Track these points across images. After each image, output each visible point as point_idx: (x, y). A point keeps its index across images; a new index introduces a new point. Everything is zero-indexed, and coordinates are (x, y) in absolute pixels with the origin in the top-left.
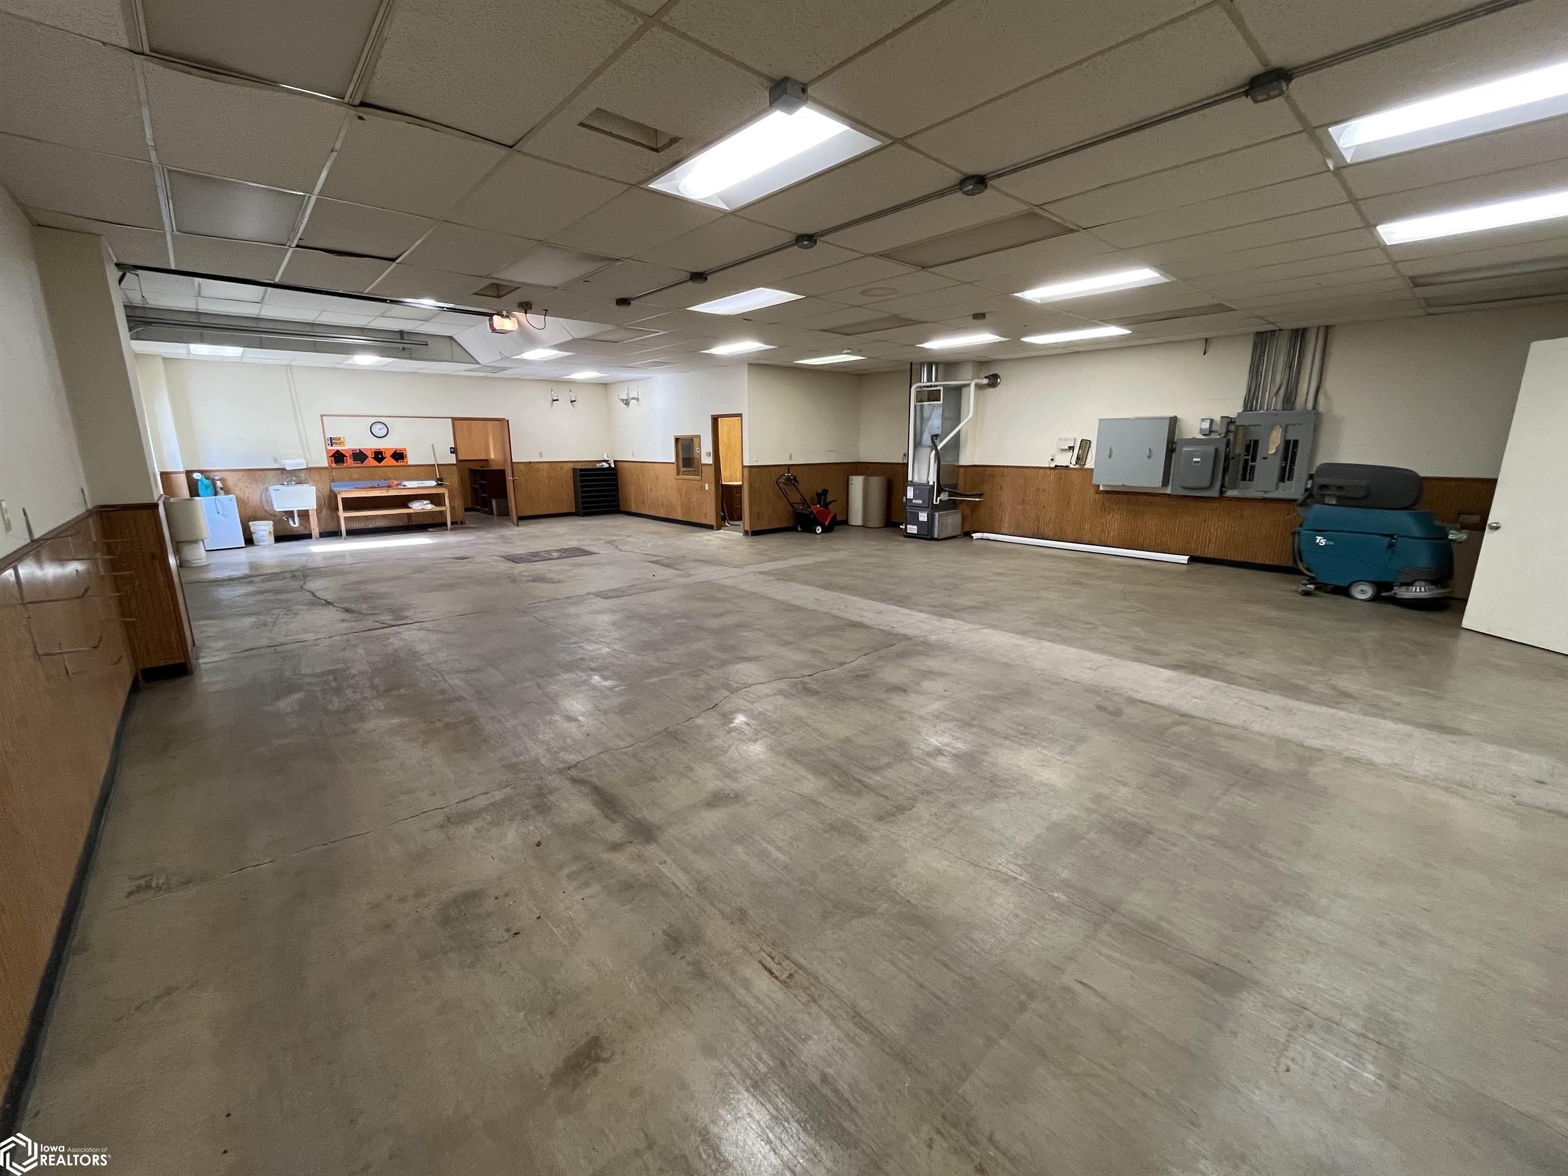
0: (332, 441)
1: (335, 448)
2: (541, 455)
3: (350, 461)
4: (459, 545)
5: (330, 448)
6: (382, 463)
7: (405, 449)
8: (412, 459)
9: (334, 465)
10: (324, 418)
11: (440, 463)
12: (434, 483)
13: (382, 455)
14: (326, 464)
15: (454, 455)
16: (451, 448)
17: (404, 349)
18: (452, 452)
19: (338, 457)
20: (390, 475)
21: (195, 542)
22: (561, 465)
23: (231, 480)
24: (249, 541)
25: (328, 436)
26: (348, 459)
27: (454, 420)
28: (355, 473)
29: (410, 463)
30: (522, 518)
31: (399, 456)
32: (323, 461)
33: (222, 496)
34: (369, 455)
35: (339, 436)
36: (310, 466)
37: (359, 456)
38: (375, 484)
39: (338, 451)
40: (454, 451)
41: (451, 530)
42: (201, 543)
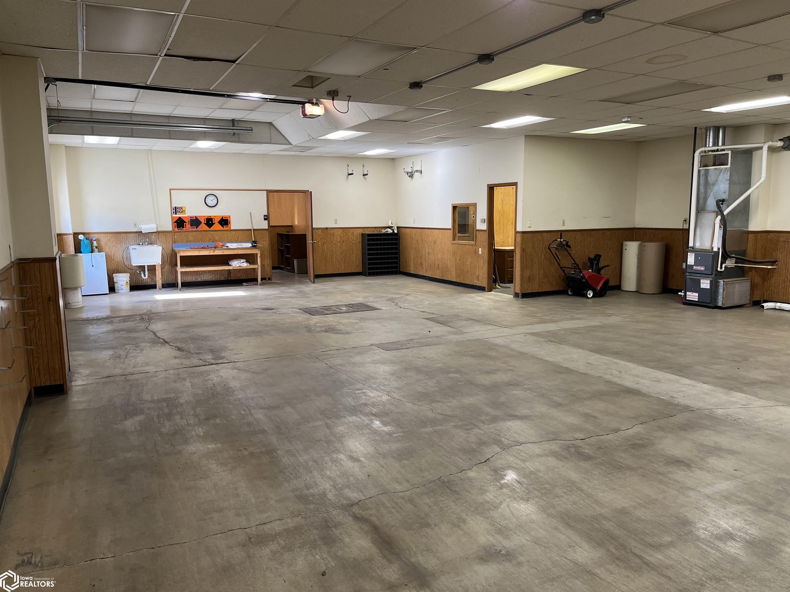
0: (176, 210)
1: (178, 215)
2: (336, 222)
3: (188, 226)
4: (266, 298)
5: (174, 215)
6: (212, 228)
7: (229, 217)
8: (234, 225)
9: (176, 230)
10: (171, 191)
11: (255, 228)
12: (249, 245)
13: (212, 221)
14: (170, 229)
15: (267, 221)
16: (265, 216)
17: (234, 134)
18: (265, 219)
19: (180, 223)
20: (217, 238)
21: (76, 288)
22: (352, 230)
23: (104, 240)
24: (112, 289)
25: (174, 206)
26: (187, 224)
27: (268, 192)
28: (191, 236)
29: (232, 228)
30: (317, 276)
31: (224, 222)
32: (168, 226)
33: (96, 254)
34: (203, 222)
35: (181, 206)
36: (159, 230)
37: (195, 222)
38: (205, 244)
39: (180, 218)
40: (266, 218)
41: (261, 285)
42: (79, 290)
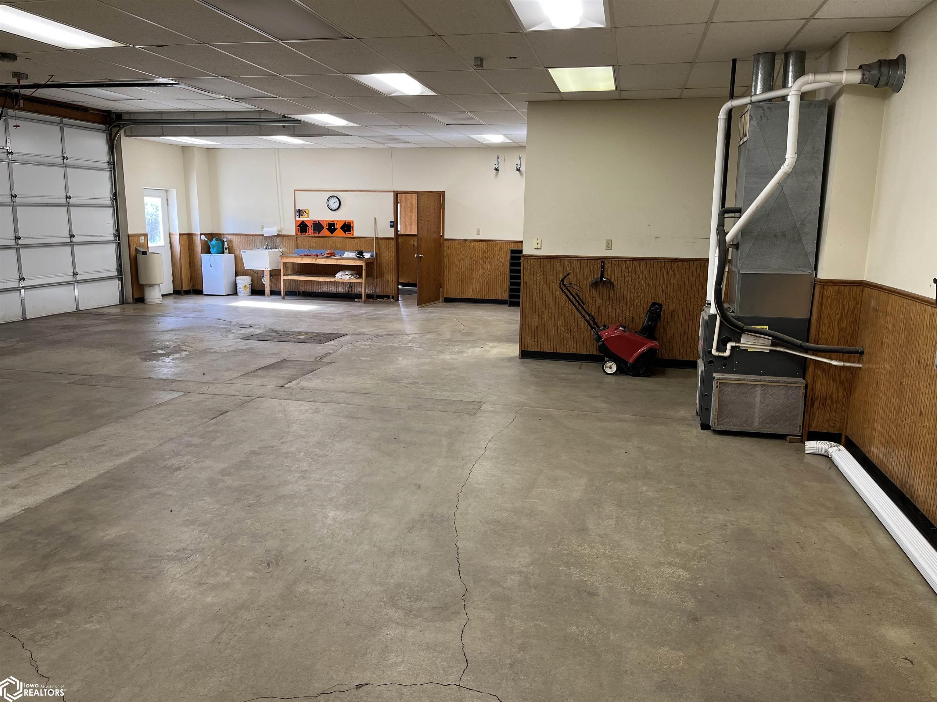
0: (300, 213)
1: (302, 219)
2: (478, 233)
3: (310, 231)
5: (298, 219)
6: (334, 235)
7: (352, 222)
8: (357, 232)
9: (299, 234)
10: (296, 192)
11: (380, 236)
13: (334, 227)
14: (293, 233)
15: (393, 228)
16: (391, 222)
18: (391, 226)
19: (302, 227)
20: (339, 246)
22: (500, 245)
24: (235, 292)
25: (297, 208)
26: (310, 228)
27: (397, 194)
28: (313, 242)
29: (355, 235)
31: (347, 227)
32: (291, 230)
33: (223, 255)
34: (325, 226)
35: (304, 209)
36: (284, 233)
37: (318, 226)
39: (303, 222)
40: (394, 224)
41: (365, 303)
42: (157, 288)
